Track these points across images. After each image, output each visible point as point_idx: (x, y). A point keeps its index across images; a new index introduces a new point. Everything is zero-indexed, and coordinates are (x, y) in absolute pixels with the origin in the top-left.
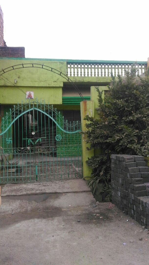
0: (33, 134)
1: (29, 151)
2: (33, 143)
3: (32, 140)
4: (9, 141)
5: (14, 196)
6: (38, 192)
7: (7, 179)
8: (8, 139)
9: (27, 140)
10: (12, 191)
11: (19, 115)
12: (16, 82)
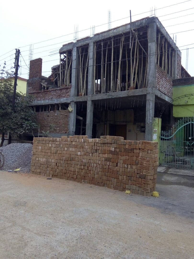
0: (189, 138)
1: (187, 150)
2: (190, 145)
3: (189, 142)
4: (174, 142)
5: (175, 174)
6: (190, 175)
7: (172, 165)
8: (174, 140)
9: (186, 142)
10: (175, 172)
11: (181, 126)
12: (186, 102)
